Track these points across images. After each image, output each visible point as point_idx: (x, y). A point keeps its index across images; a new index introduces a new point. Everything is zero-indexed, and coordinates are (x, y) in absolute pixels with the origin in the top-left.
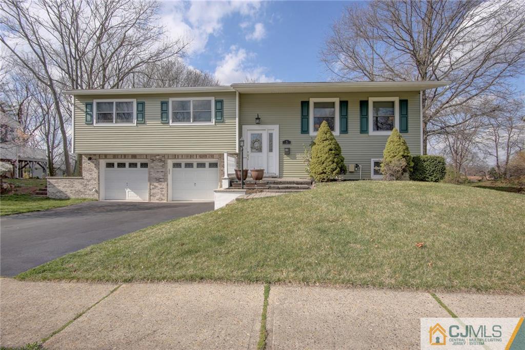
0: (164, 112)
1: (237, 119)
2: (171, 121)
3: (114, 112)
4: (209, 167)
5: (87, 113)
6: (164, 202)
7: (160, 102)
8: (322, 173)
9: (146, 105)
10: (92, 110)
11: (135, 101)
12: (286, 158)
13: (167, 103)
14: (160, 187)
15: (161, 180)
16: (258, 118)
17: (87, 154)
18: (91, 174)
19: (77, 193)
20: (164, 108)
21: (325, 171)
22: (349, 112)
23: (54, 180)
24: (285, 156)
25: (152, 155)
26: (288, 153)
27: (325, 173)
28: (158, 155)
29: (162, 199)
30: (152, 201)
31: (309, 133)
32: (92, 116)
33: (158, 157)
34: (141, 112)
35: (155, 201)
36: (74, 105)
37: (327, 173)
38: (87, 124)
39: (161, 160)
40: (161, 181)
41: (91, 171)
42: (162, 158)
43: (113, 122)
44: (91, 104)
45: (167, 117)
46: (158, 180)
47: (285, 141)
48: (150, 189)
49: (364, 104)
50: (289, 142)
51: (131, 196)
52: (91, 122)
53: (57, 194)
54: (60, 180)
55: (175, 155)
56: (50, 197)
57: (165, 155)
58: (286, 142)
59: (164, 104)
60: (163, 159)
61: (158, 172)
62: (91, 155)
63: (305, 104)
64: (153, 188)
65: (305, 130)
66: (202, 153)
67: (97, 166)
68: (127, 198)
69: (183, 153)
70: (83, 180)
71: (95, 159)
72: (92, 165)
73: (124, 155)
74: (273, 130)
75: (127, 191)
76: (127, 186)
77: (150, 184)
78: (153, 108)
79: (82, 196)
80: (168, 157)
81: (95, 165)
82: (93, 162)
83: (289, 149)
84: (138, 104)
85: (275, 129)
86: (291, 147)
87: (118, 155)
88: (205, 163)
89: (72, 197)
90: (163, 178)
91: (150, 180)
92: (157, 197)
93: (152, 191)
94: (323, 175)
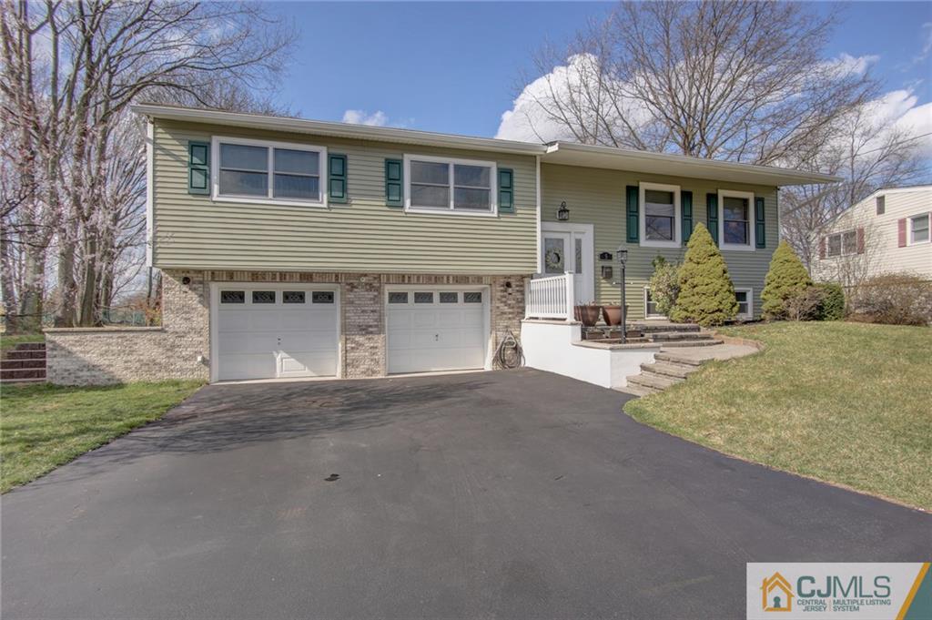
0: (393, 182)
1: (538, 209)
2: (408, 202)
3: (271, 171)
4: (465, 301)
5: (193, 167)
6: (379, 376)
7: (383, 160)
8: (717, 311)
9: (349, 162)
10: (207, 162)
11: (323, 152)
12: (604, 284)
13: (399, 163)
14: (369, 344)
15: (371, 329)
16: (563, 211)
17: (177, 270)
18: (186, 319)
19: (147, 368)
20: (394, 174)
21: (721, 307)
22: (694, 210)
23: (71, 338)
24: (603, 281)
25: (348, 275)
26: (608, 274)
27: (721, 311)
28: (366, 275)
29: (374, 372)
30: (349, 378)
31: (638, 242)
32: (207, 176)
33: (364, 280)
34: (339, 179)
35: (358, 378)
36: (154, 143)
37: (724, 311)
38: (193, 194)
39: (370, 287)
40: (371, 333)
41: (186, 313)
42: (373, 282)
43: (267, 194)
44: (206, 147)
45: (401, 194)
46: (365, 330)
47: (604, 253)
48: (346, 351)
49: (712, 199)
50: (610, 257)
51: (288, 369)
52: (206, 191)
53: (81, 374)
54: (89, 337)
55: (404, 276)
56: (57, 382)
57: (380, 275)
58: (605, 256)
59: (393, 166)
60: (376, 284)
61: (363, 311)
62: (188, 271)
63: (632, 192)
64: (352, 348)
65: (632, 238)
66: (461, 273)
67: (205, 299)
68: (278, 373)
69: (421, 272)
70: (165, 335)
71: (201, 283)
72: (193, 298)
73: (281, 273)
74: (583, 233)
75: (278, 359)
76: (280, 345)
77: (346, 339)
78: (366, 170)
79: (159, 375)
80: (388, 279)
81: (201, 296)
82: (194, 290)
83: (611, 268)
84: (331, 158)
85: (586, 233)
86: (613, 266)
87: (264, 273)
88: (456, 294)
89: (130, 378)
90: (376, 326)
91: (346, 329)
92: (362, 368)
93: (351, 355)
94: (718, 314)
